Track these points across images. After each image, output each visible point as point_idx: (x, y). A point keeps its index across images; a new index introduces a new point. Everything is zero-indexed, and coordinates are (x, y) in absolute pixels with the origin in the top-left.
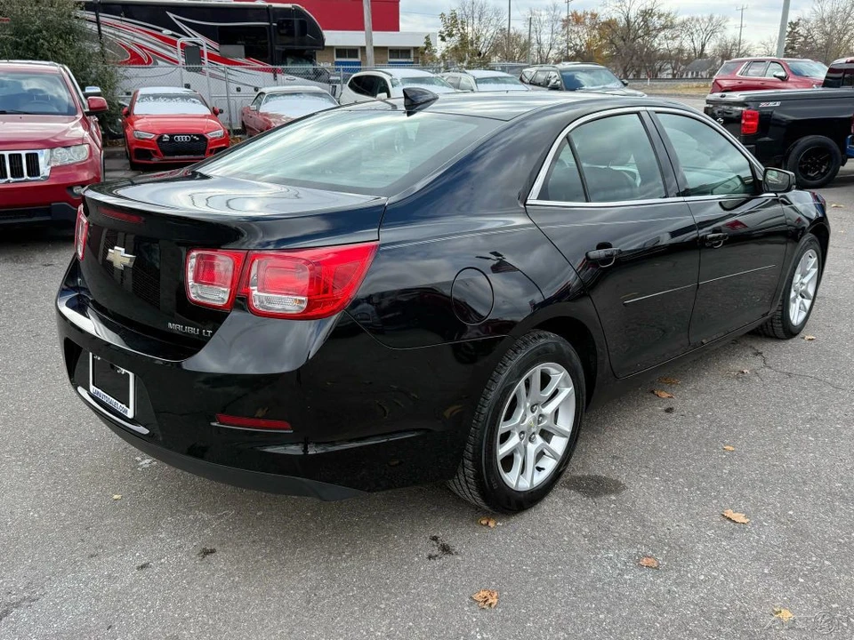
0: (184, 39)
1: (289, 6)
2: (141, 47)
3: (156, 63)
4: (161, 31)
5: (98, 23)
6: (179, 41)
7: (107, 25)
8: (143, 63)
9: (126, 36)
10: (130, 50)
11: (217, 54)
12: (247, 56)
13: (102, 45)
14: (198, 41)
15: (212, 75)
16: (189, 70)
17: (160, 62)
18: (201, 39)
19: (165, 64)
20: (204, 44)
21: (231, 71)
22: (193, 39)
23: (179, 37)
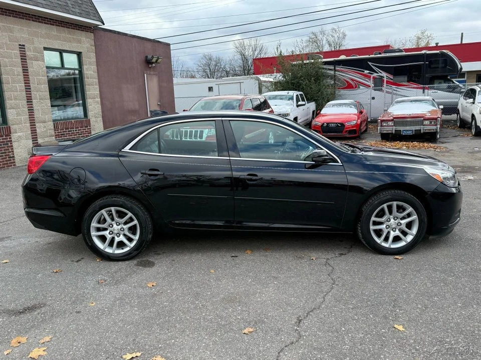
0: (375, 75)
1: (438, 52)
2: (353, 80)
3: (359, 88)
4: (364, 71)
5: (335, 70)
6: (372, 76)
7: (338, 71)
8: (352, 87)
9: (346, 75)
10: (347, 82)
11: (392, 81)
12: (408, 81)
13: (335, 80)
14: (382, 75)
15: (387, 92)
16: (375, 90)
17: (361, 87)
18: (384, 74)
19: (364, 88)
20: (385, 77)
21: (398, 90)
22: (380, 74)
23: (372, 74)
